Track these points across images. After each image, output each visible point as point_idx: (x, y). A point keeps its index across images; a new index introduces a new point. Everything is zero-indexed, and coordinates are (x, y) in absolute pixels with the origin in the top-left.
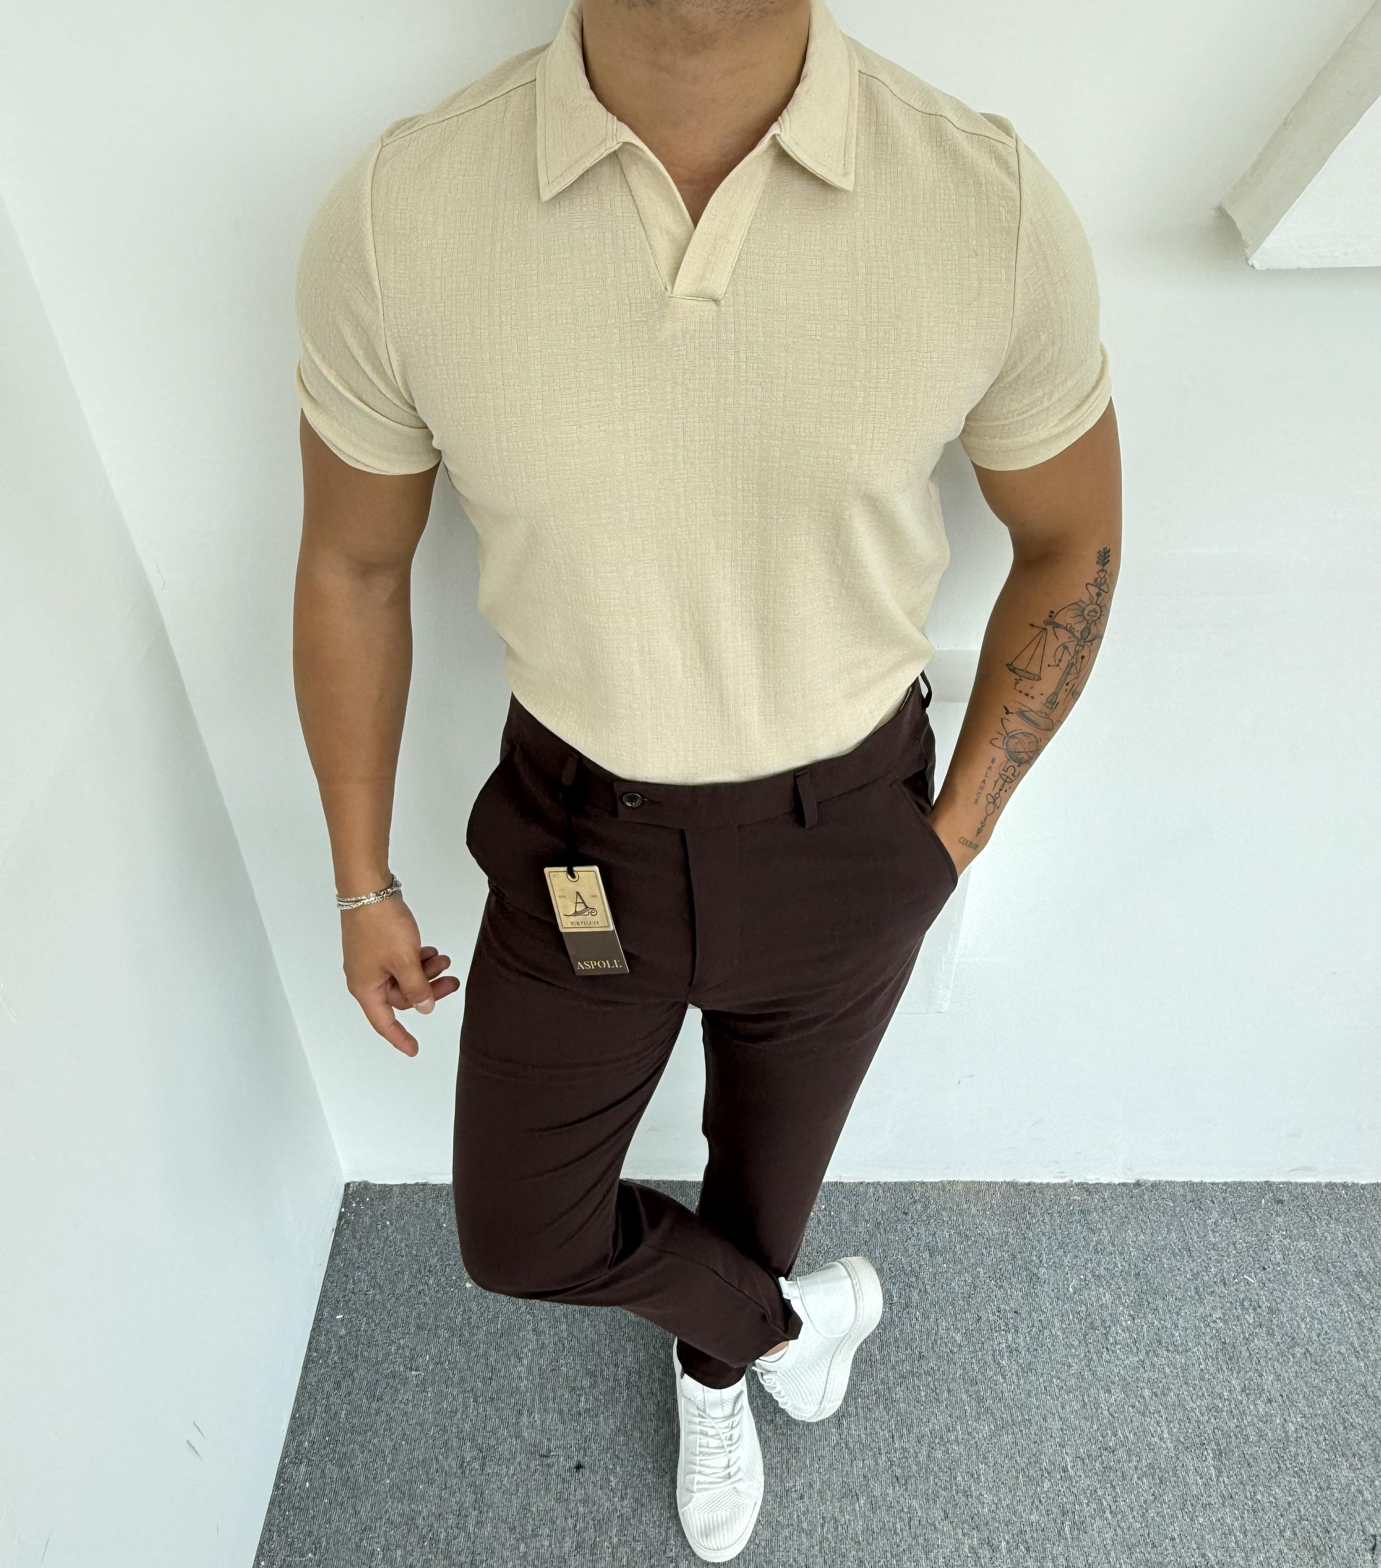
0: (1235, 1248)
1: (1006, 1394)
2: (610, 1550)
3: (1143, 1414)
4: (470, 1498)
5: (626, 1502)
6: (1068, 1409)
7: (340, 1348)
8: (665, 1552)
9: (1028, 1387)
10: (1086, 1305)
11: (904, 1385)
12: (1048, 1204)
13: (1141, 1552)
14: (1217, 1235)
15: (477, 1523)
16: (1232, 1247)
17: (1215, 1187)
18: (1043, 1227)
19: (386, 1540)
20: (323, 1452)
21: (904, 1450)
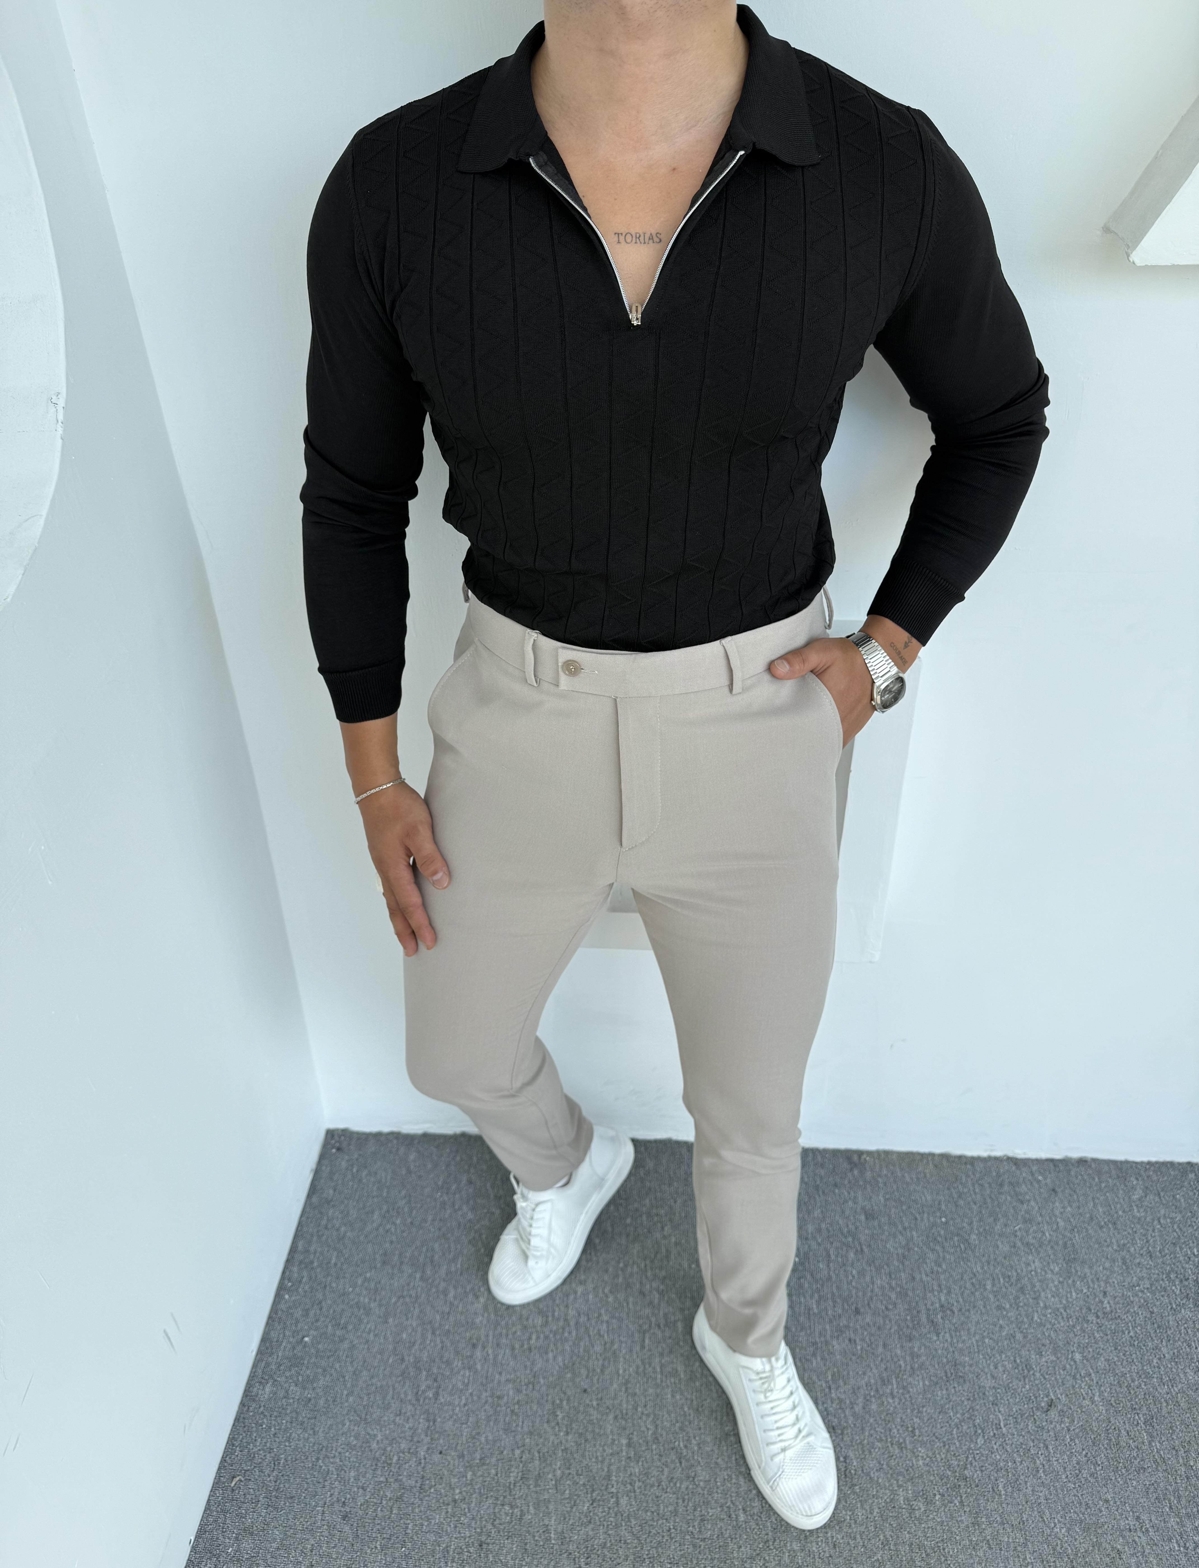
0: (1159, 1221)
1: (940, 1352)
2: (554, 1482)
3: (1074, 1378)
4: (422, 1424)
5: (570, 1437)
6: (1001, 1369)
7: (310, 1278)
8: (606, 1489)
9: (960, 1345)
10: (1016, 1271)
11: (841, 1339)
12: (978, 1175)
13: (1075, 1512)
14: (1142, 1210)
15: (428, 1449)
16: (1156, 1222)
17: (1139, 1167)
18: (974, 1196)
19: (341, 1461)
20: (288, 1374)
21: (841, 1401)
